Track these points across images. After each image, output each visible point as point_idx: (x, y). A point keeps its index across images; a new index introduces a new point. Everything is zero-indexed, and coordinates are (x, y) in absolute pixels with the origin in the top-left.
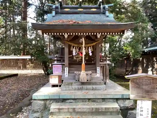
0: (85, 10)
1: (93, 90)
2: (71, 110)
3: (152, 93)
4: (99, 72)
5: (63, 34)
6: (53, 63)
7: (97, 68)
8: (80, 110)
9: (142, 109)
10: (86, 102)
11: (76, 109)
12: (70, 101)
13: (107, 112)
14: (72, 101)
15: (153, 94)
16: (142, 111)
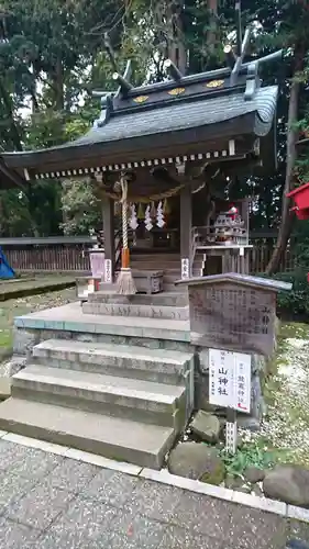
0: (189, 92)
1: (153, 317)
2: (72, 358)
3: (250, 332)
4: (187, 272)
5: (92, 170)
6: (90, 250)
7: (183, 260)
8: (89, 360)
9: (223, 376)
10: (119, 343)
11: (81, 357)
12: (85, 338)
13: (152, 373)
14: (90, 338)
15: (253, 334)
16: (225, 381)
